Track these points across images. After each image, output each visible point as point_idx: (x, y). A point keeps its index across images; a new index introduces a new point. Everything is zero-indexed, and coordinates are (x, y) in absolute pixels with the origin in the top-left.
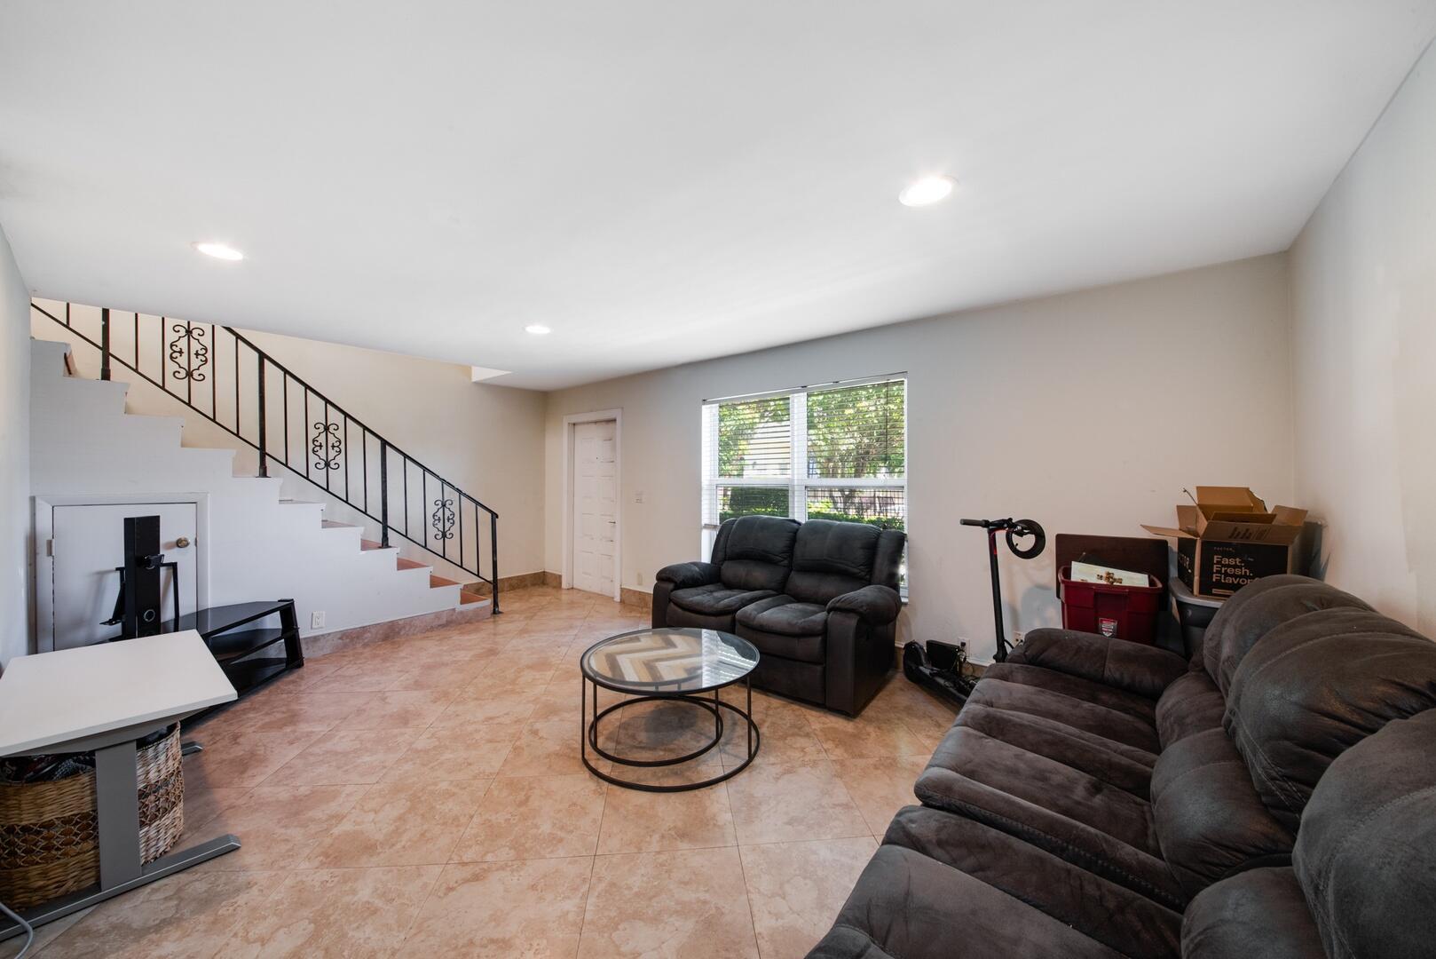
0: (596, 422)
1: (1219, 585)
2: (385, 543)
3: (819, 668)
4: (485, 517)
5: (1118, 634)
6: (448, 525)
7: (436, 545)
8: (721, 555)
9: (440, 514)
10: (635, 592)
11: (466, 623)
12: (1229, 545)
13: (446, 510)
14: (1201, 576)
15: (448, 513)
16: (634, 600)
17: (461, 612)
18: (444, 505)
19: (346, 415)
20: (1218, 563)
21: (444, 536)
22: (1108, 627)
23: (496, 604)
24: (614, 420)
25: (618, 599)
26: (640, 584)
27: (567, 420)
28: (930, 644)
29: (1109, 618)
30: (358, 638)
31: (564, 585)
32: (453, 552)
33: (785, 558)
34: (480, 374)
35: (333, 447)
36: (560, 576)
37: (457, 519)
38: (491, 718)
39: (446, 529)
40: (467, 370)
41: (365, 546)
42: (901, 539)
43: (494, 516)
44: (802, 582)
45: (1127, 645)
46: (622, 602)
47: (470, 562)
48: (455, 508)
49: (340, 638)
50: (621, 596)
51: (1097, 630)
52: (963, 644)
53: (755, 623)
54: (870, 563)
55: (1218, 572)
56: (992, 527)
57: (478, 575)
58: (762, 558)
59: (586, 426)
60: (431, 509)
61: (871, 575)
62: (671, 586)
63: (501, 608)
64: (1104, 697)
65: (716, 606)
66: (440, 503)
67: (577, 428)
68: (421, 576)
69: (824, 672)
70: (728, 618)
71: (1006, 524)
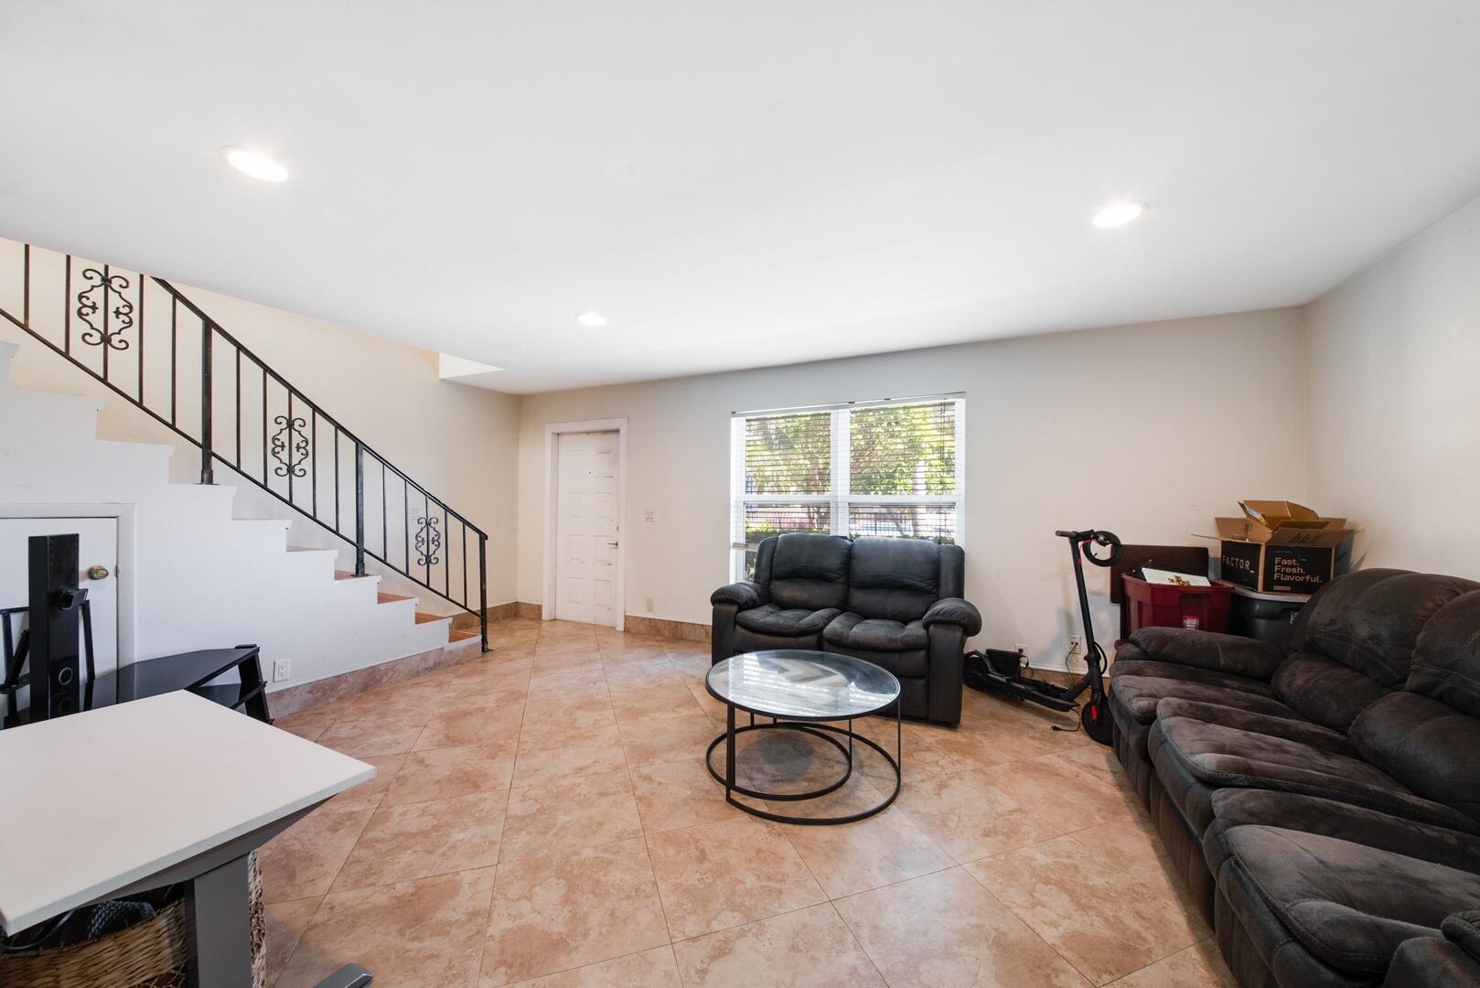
0: (588, 433)
1: (1279, 582)
2: (360, 571)
3: (922, 682)
4: (473, 538)
5: (1201, 627)
6: (432, 548)
7: (418, 572)
8: (765, 574)
9: (424, 534)
10: (644, 619)
11: (456, 664)
12: (1288, 548)
13: (431, 530)
14: (1265, 576)
15: (432, 534)
16: (642, 628)
17: (450, 652)
18: (428, 524)
19: (315, 409)
20: (1279, 564)
21: (428, 562)
22: (1191, 623)
23: (484, 641)
24: (617, 431)
25: (621, 628)
26: (650, 610)
27: (550, 429)
28: (989, 652)
29: (1192, 616)
30: (332, 690)
31: (545, 615)
32: (438, 582)
33: (842, 576)
34: (454, 367)
35: (298, 448)
36: (540, 607)
37: (442, 540)
38: (581, 769)
39: (431, 553)
40: (434, 364)
41: (339, 576)
42: (959, 555)
43: (483, 537)
44: (859, 598)
45: (1207, 636)
46: (627, 631)
47: (457, 594)
48: (440, 527)
49: (310, 692)
50: (625, 624)
51: (1181, 625)
52: (1021, 651)
53: (850, 640)
54: (936, 577)
55: (1278, 571)
56: (1075, 538)
57: (465, 607)
58: (815, 576)
59: (575, 437)
60: (414, 528)
61: (938, 589)
62: (735, 608)
63: (490, 646)
64: (1227, 682)
65: (796, 625)
66: (424, 521)
67: (561, 438)
68: (407, 609)
69: (928, 685)
70: (812, 639)
71: (1088, 536)
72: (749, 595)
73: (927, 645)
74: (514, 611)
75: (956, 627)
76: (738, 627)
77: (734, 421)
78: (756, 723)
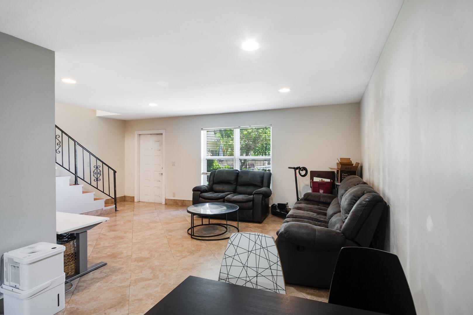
0: (151, 134)
2: (76, 183)
3: (252, 210)
4: (112, 172)
5: (324, 193)
6: (98, 175)
7: (94, 184)
8: (211, 183)
9: (96, 171)
10: (172, 200)
11: (107, 214)
12: (345, 171)
13: (98, 170)
14: (340, 178)
15: (98, 171)
16: (171, 203)
17: (105, 210)
18: (97, 168)
19: (62, 132)
20: (343, 175)
21: (97, 180)
22: (321, 191)
23: (116, 207)
24: (162, 134)
25: (164, 203)
26: (174, 196)
27: (136, 133)
28: (278, 204)
29: (322, 189)
31: (136, 200)
32: (100, 187)
33: (235, 182)
34: (100, 113)
35: (58, 144)
36: (134, 197)
37: (102, 173)
39: (98, 177)
40: (94, 112)
41: (70, 185)
42: (270, 175)
43: (115, 172)
44: (240, 189)
45: (325, 194)
46: (166, 204)
47: (106, 191)
48: (101, 169)
50: (165, 202)
51: (319, 192)
52: (287, 203)
53: (232, 199)
54: (262, 181)
55: (343, 177)
56: (295, 169)
57: (109, 196)
58: (226, 182)
59: (146, 136)
60: (93, 169)
61: (262, 185)
62: (199, 192)
63: (118, 209)
64: (320, 205)
65: (217, 196)
66: (96, 167)
67: (141, 136)
68: (90, 196)
69: (253, 211)
70: (222, 200)
71: (299, 168)
72: (204, 188)
73: (253, 200)
74: (124, 199)
75: (261, 195)
76: (200, 198)
77: (202, 131)
78: (203, 224)
